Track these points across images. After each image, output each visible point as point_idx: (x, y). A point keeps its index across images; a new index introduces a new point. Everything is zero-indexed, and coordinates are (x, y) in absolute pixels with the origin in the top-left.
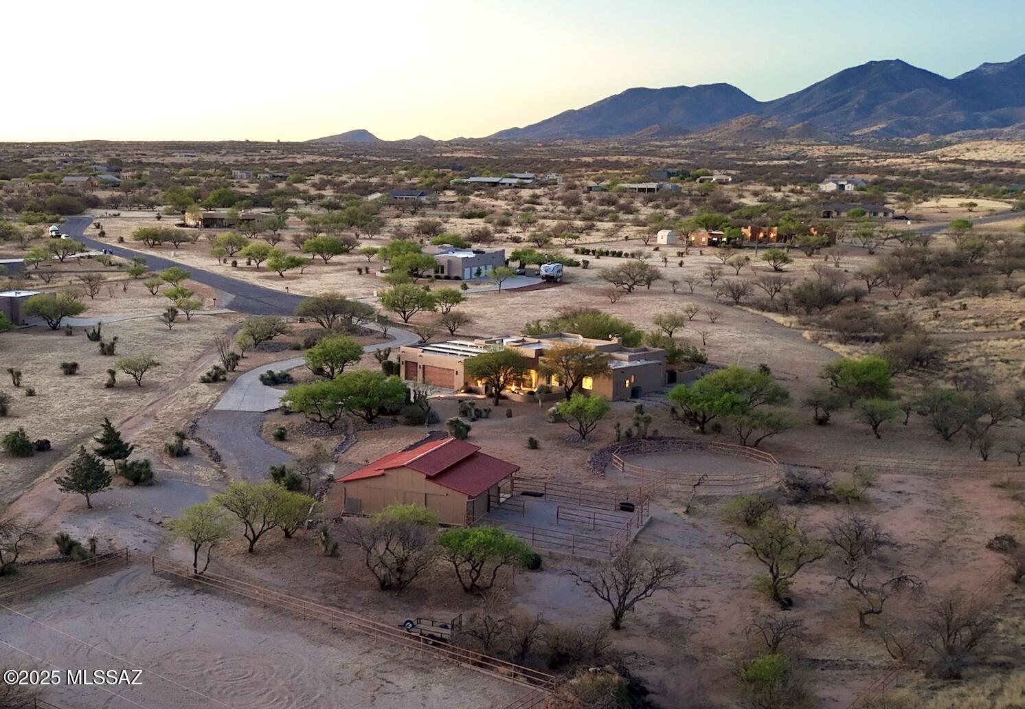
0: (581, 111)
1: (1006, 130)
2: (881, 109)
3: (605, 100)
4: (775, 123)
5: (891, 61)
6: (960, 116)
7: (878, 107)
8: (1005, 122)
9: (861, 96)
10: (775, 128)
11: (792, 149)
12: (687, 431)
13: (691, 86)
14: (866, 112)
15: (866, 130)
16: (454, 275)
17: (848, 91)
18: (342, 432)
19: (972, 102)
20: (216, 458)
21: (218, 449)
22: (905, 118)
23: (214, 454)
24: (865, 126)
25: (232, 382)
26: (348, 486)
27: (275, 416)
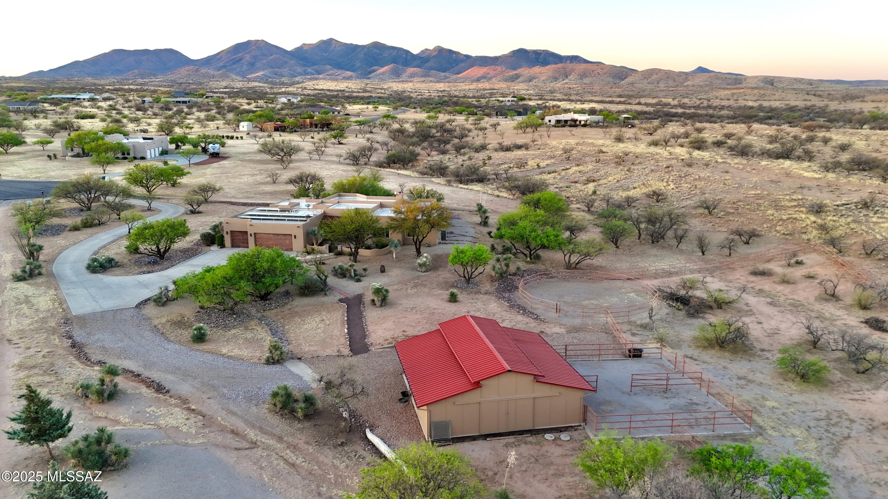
0: (85, 61)
1: (321, 76)
3: (100, 55)
5: (258, 41)
6: (299, 70)
7: (257, 63)
8: (319, 73)
9: (248, 58)
13: (152, 49)
14: (251, 66)
15: (254, 75)
16: (139, 156)
17: (240, 55)
18: (249, 316)
19: (301, 62)
20: (159, 388)
21: (146, 374)
22: (271, 70)
23: (150, 383)
24: (252, 73)
25: (51, 275)
26: (433, 407)
27: (150, 310)
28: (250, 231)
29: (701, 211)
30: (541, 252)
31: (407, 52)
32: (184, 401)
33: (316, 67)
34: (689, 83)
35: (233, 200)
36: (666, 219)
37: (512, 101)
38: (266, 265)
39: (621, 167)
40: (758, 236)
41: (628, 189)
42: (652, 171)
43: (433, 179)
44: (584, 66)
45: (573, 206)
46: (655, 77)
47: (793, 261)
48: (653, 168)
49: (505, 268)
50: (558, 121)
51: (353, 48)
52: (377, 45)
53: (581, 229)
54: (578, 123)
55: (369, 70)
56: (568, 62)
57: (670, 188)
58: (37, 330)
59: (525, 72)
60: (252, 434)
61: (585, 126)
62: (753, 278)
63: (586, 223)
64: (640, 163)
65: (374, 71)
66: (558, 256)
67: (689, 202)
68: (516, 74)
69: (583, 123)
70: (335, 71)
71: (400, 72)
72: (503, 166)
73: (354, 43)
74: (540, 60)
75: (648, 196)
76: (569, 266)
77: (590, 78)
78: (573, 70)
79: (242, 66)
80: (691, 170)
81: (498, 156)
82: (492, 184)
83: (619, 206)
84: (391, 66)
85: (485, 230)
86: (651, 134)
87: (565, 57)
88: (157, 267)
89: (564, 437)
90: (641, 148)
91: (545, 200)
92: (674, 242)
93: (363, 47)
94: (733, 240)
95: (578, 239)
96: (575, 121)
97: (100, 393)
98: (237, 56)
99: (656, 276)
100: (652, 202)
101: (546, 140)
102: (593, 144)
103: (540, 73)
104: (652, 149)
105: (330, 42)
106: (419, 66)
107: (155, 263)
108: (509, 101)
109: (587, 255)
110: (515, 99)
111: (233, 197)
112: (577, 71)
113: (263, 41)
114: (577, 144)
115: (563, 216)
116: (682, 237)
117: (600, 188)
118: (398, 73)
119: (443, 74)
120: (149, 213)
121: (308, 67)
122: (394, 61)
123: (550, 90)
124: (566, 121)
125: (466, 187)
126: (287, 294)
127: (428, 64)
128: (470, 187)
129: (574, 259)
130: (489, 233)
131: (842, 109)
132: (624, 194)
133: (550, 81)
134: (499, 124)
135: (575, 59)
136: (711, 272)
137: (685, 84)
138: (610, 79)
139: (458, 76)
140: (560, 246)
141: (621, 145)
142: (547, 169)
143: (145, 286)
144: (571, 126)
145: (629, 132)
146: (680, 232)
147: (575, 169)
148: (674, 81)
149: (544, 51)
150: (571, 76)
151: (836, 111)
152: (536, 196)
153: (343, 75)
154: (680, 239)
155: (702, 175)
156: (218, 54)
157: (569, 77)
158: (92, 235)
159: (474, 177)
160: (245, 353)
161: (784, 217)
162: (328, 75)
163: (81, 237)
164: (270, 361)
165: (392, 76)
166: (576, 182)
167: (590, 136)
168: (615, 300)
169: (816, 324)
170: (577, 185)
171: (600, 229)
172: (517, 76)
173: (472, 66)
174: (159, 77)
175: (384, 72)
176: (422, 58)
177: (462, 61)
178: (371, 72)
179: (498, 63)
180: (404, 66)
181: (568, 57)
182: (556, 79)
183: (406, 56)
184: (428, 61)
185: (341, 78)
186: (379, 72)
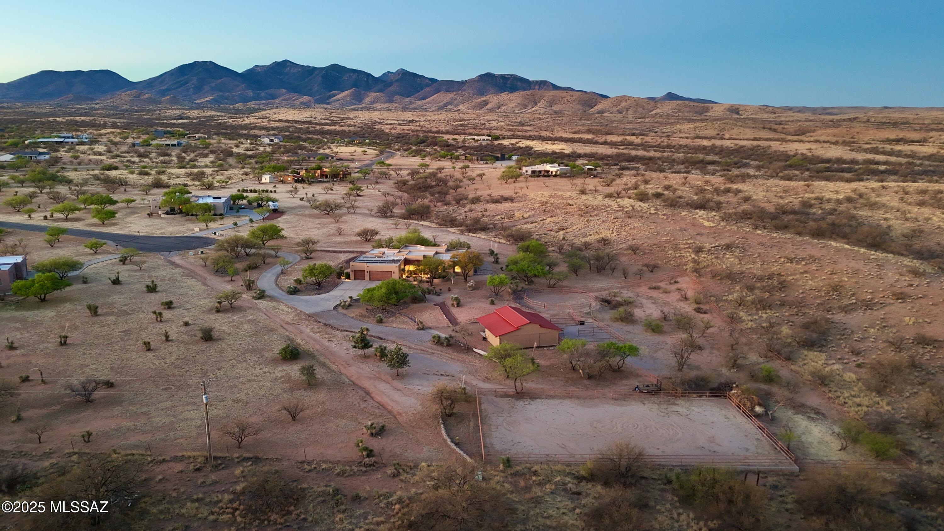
0: (9, 84)
1: (277, 101)
2: (206, 88)
3: (26, 77)
4: (150, 95)
5: (207, 62)
6: (250, 93)
7: (206, 87)
8: (274, 97)
9: (194, 81)
10: (150, 98)
13: (85, 70)
14: (198, 89)
15: (203, 100)
16: (218, 213)
17: (186, 77)
18: (394, 313)
19: (253, 85)
22: (221, 93)
24: (201, 97)
25: (271, 296)
26: (502, 337)
27: (340, 310)
28: (367, 270)
29: (630, 251)
30: (533, 279)
31: (369, 75)
33: (270, 91)
34: (658, 111)
36: (606, 258)
37: (487, 140)
39: (582, 218)
40: (658, 267)
41: (586, 236)
42: (603, 221)
43: (449, 229)
44: (553, 93)
45: (550, 249)
46: (624, 104)
47: (672, 281)
48: (604, 219)
49: (515, 287)
50: (533, 172)
51: (310, 71)
52: (335, 67)
53: (556, 265)
54: (550, 173)
55: (329, 94)
56: (537, 87)
57: (613, 235)
58: (300, 319)
59: (494, 99)
61: (556, 176)
62: (649, 291)
63: (558, 261)
64: (596, 215)
65: (334, 95)
66: (543, 281)
67: (624, 245)
68: (484, 101)
69: (554, 173)
70: (292, 95)
71: (362, 97)
72: (497, 218)
73: (311, 65)
74: (508, 85)
75: (599, 241)
76: (550, 286)
77: (560, 106)
78: (542, 97)
79: (188, 90)
80: (630, 221)
81: (491, 207)
82: (491, 232)
83: (580, 249)
84: (352, 90)
85: (499, 266)
86: (608, 186)
88: (322, 291)
89: (551, 348)
90: (598, 200)
91: (533, 246)
92: (610, 272)
93: (321, 69)
94: (642, 270)
95: (554, 271)
96: (548, 171)
98: (182, 79)
99: (597, 290)
100: (600, 245)
101: (525, 191)
102: (562, 197)
103: (509, 100)
104: (608, 201)
105: (286, 63)
106: (381, 91)
107: (318, 289)
108: (484, 140)
109: (559, 280)
110: (490, 138)
111: (321, 246)
112: (546, 98)
113: (210, 62)
114: (551, 196)
115: (545, 257)
116: (614, 269)
117: (568, 235)
118: (360, 98)
119: (407, 100)
121: (261, 90)
122: (355, 85)
123: (520, 122)
124: (540, 172)
125: (474, 235)
126: (405, 302)
127: (391, 88)
128: (478, 235)
129: (552, 282)
130: (502, 268)
131: (782, 149)
132: (583, 240)
133: (519, 108)
134: (484, 175)
135: (543, 84)
136: (627, 288)
137: (654, 112)
138: (579, 107)
139: (424, 101)
140: (544, 275)
141: (584, 197)
142: (530, 220)
143: (327, 300)
144: (544, 176)
145: (591, 183)
146: (613, 266)
147: (549, 219)
148: (644, 109)
149: (512, 75)
150: (541, 103)
151: (775, 152)
152: (527, 243)
153: (301, 100)
154: (613, 270)
155: (636, 225)
156: (161, 76)
157: (538, 105)
159: (478, 226)
160: (406, 326)
161: (677, 255)
162: (284, 100)
165: (354, 101)
166: (551, 230)
167: (560, 187)
168: (574, 302)
169: (666, 310)
170: (552, 233)
171: (567, 265)
172: (486, 103)
173: (437, 91)
174: (97, 102)
175: (345, 97)
176: (385, 81)
177: (427, 86)
178: (330, 97)
179: (465, 87)
180: (366, 90)
181: (537, 82)
182: (525, 106)
183: (368, 79)
184: (390, 84)
185: (299, 103)
186: (339, 97)
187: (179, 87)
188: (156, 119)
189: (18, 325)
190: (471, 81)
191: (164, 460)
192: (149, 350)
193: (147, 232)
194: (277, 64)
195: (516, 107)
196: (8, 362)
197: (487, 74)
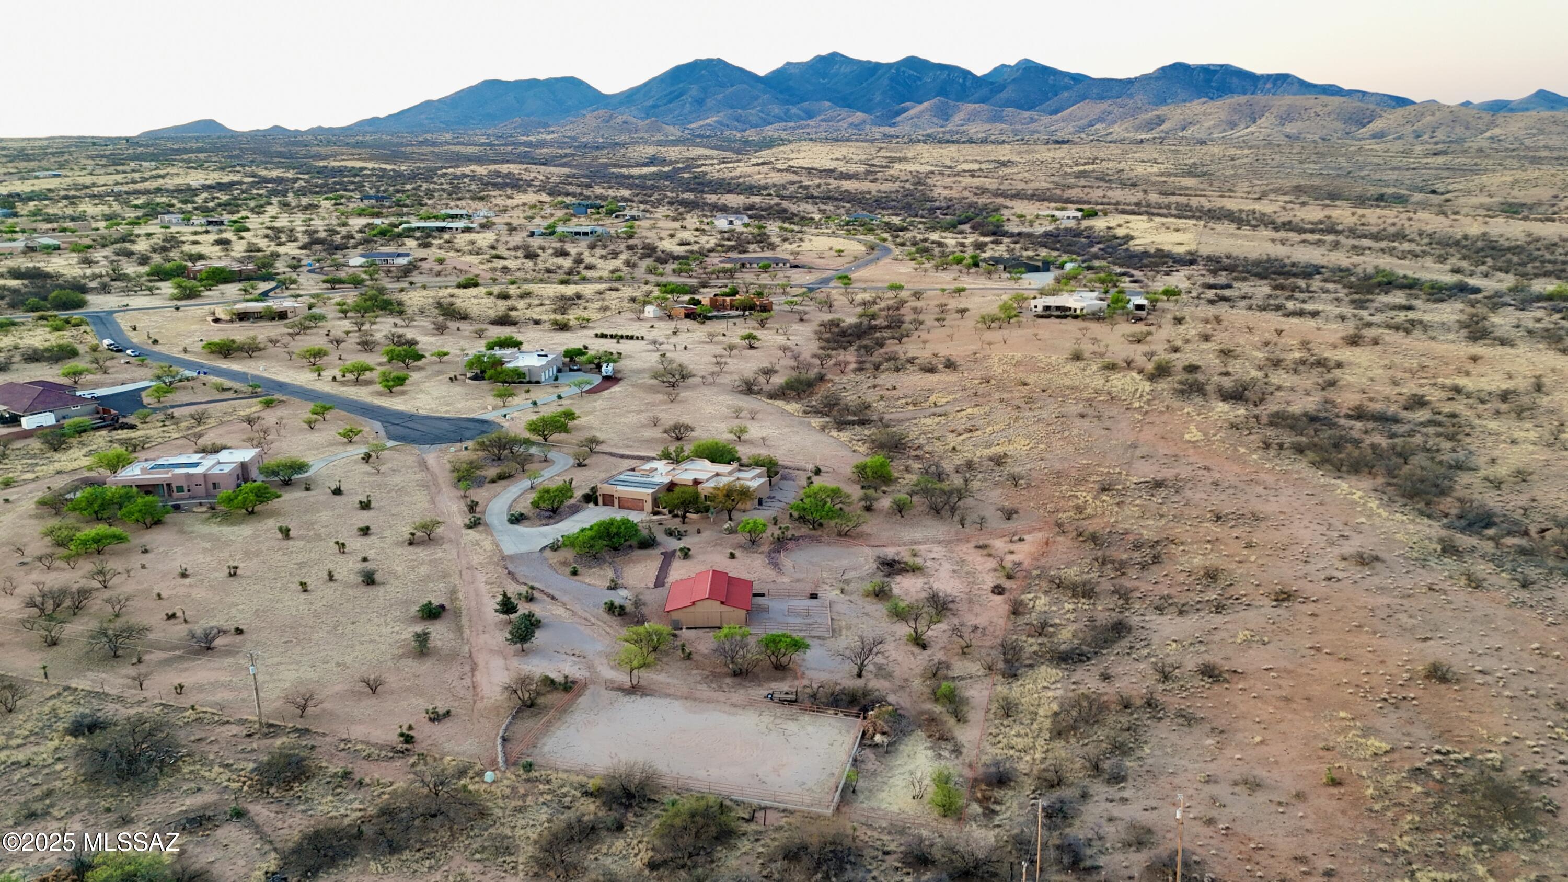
1: (813, 122)
2: (710, 103)
4: (625, 117)
5: (714, 59)
6: (776, 110)
7: (707, 101)
8: (810, 116)
9: (694, 90)
10: (625, 122)
11: (650, 151)
12: (804, 530)
13: (542, 79)
14: (699, 106)
15: (701, 122)
16: (534, 380)
17: (681, 85)
18: (605, 561)
19: (780, 96)
20: (553, 598)
21: (546, 590)
22: (730, 111)
23: (548, 595)
24: (699, 118)
25: (486, 525)
27: (548, 553)
28: (616, 495)
31: (966, 74)
32: (564, 605)
33: (805, 105)
34: (1497, 131)
35: (614, 450)
37: (1073, 218)
38: (615, 530)
44: (1294, 98)
46: (1430, 120)
50: (1047, 308)
51: (871, 69)
52: (913, 63)
54: (1071, 312)
55: (897, 107)
56: (1269, 86)
58: (489, 563)
59: (1174, 114)
60: (593, 620)
65: (905, 110)
68: (1158, 117)
70: (838, 111)
71: (950, 112)
73: (874, 60)
74: (1213, 84)
77: (1299, 123)
78: (1266, 108)
79: (683, 105)
84: (935, 100)
87: (1262, 76)
88: (552, 521)
93: (889, 66)
97: (526, 598)
98: (676, 88)
101: (996, 348)
103: (1204, 114)
105: (834, 59)
106: (983, 101)
107: (550, 517)
108: (1067, 219)
110: (1080, 214)
111: (615, 446)
112: (1274, 110)
113: (719, 60)
118: (946, 114)
119: (1026, 114)
120: (545, 464)
121: (793, 104)
122: (942, 91)
126: (630, 546)
127: (1003, 95)
133: (1221, 129)
134: (967, 310)
135: (1281, 81)
138: (1339, 125)
139: (1055, 117)
143: (545, 536)
148: (1467, 128)
149: (1222, 66)
150: (1264, 119)
153: (850, 120)
157: (1259, 122)
158: (505, 488)
160: (598, 583)
162: (822, 120)
163: (498, 490)
164: (610, 588)
165: (935, 120)
172: (1161, 121)
173: (1083, 98)
174: (552, 129)
175: (922, 112)
176: (992, 83)
177: (1067, 88)
178: (898, 113)
179: (1132, 90)
180: (957, 100)
181: (1269, 77)
182: (1233, 125)
183: (964, 79)
184: (1002, 87)
185: (845, 126)
186: (912, 113)
187: (670, 102)
188: (615, 166)
189: (208, 545)
190: (1146, 78)
191: (228, 722)
192: (305, 591)
193: (431, 409)
194: (820, 59)
195: (1214, 126)
196: (170, 593)
197: (1175, 65)
